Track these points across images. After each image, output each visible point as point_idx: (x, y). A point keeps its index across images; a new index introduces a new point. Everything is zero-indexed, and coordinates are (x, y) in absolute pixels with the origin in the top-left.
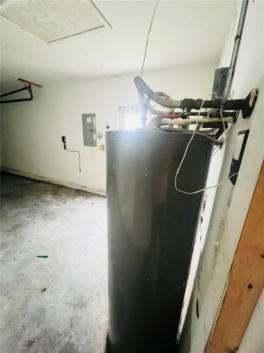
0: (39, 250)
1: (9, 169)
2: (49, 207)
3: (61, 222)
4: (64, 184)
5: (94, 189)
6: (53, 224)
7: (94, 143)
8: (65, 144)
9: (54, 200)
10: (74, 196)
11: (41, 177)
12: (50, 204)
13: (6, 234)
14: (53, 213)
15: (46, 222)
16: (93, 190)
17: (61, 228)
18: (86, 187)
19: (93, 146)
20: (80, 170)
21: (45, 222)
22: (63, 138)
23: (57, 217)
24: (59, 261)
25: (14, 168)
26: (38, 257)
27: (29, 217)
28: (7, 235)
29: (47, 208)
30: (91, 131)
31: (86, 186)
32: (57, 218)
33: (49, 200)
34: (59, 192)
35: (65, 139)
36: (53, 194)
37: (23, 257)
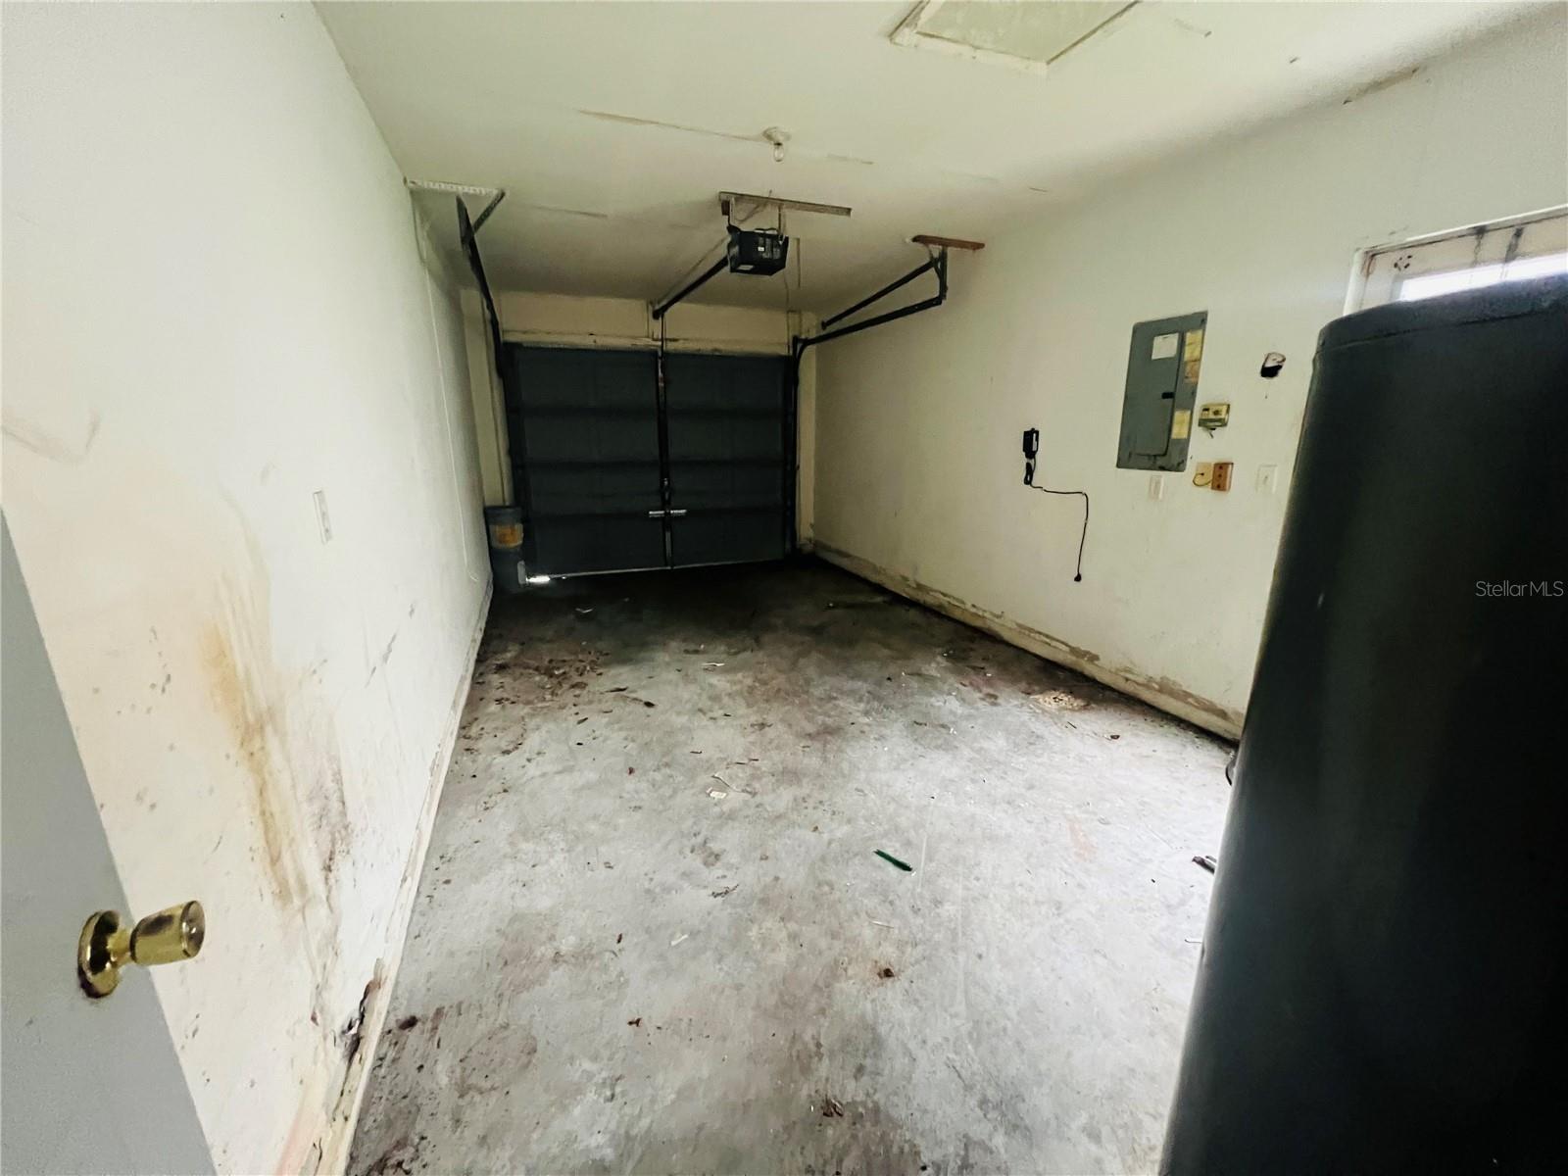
0: (885, 835)
1: (828, 549)
2: (933, 700)
3: (968, 767)
4: (996, 626)
5: (1129, 671)
6: (941, 765)
7: (1174, 451)
8: (1032, 462)
9: (952, 679)
10: (1029, 684)
11: (920, 587)
12: (936, 688)
13: (802, 745)
14: (943, 726)
15: (916, 749)
16: (1127, 680)
17: (968, 788)
18: (1094, 658)
19: (1162, 468)
20: (1078, 578)
21: (914, 746)
22: (1030, 440)
23: (956, 743)
24: (947, 906)
25: (843, 548)
26: (880, 853)
27: (866, 713)
28: (804, 747)
29: (925, 700)
30: (1167, 395)
31: (1093, 652)
32: (956, 747)
33: (934, 673)
34: (972, 653)
35: (1037, 439)
36: (949, 657)
37: (838, 834)
